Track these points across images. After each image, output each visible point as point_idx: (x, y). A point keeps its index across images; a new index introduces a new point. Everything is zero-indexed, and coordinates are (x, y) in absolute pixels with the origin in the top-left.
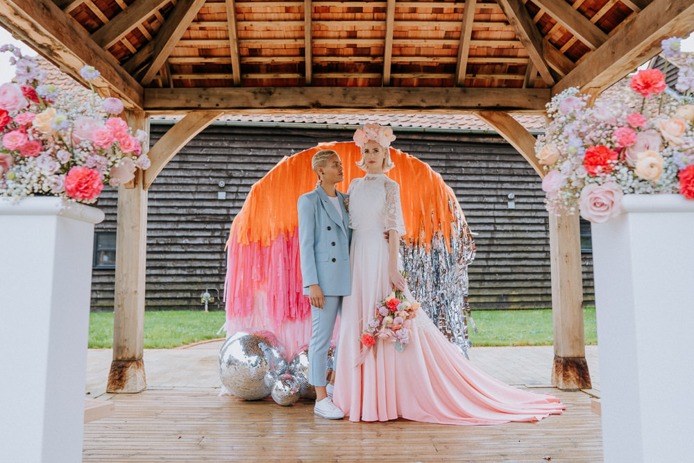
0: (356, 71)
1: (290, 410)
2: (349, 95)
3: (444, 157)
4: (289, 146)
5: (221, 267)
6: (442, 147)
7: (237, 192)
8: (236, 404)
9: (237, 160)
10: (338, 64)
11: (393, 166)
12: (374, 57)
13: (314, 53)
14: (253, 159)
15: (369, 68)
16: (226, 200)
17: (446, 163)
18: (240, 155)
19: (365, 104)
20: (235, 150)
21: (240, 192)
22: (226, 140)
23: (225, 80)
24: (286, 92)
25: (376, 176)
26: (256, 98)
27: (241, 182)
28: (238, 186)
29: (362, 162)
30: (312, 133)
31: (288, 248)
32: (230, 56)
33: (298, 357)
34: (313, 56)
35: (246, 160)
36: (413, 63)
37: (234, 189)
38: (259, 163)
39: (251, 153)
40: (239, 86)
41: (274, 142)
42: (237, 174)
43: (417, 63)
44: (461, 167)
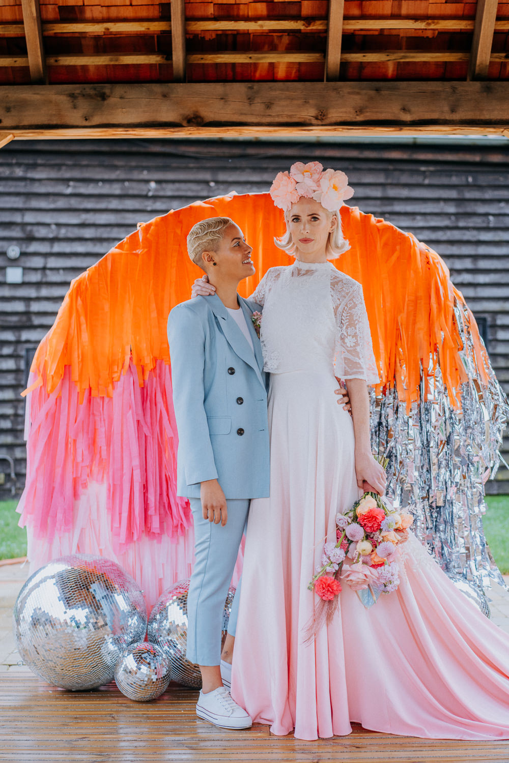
0: (273, 48)
1: (152, 710)
2: (258, 100)
3: (453, 194)
4: (145, 175)
5: (16, 415)
6: (449, 174)
7: (44, 269)
8: (49, 697)
9: (43, 204)
10: (237, 34)
11: (347, 247)
12: (309, 20)
13: (190, 13)
14: (74, 203)
15: (299, 42)
16: (24, 284)
17: (457, 206)
18: (47, 195)
19: (290, 116)
20: (37, 184)
21: (51, 269)
22: (19, 165)
23: (13, 68)
24: (134, 93)
25: (313, 266)
26: (75, 107)
27: (52, 247)
28: (46, 255)
29: (286, 237)
30: (191, 150)
31: (144, 401)
32: (21, 22)
33: (166, 609)
34: (188, 19)
35: (61, 203)
36: (386, 33)
37: (38, 262)
38: (87, 211)
39: (69, 191)
40: (40, 81)
41: (115, 167)
42: (42, 232)
43: (394, 33)
44: (487, 215)
